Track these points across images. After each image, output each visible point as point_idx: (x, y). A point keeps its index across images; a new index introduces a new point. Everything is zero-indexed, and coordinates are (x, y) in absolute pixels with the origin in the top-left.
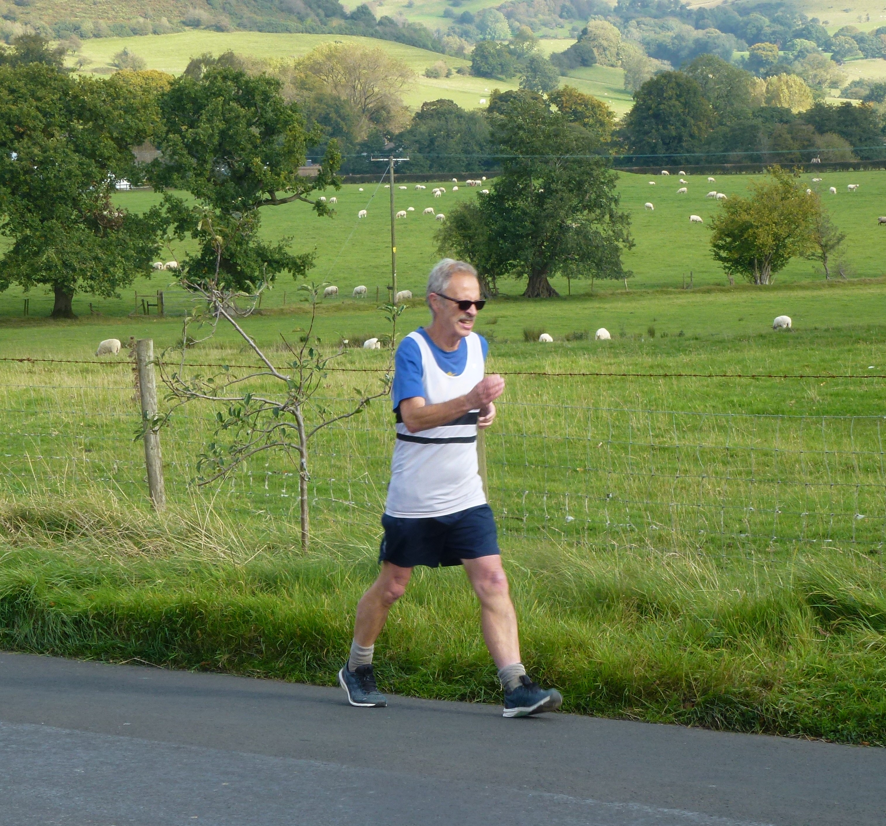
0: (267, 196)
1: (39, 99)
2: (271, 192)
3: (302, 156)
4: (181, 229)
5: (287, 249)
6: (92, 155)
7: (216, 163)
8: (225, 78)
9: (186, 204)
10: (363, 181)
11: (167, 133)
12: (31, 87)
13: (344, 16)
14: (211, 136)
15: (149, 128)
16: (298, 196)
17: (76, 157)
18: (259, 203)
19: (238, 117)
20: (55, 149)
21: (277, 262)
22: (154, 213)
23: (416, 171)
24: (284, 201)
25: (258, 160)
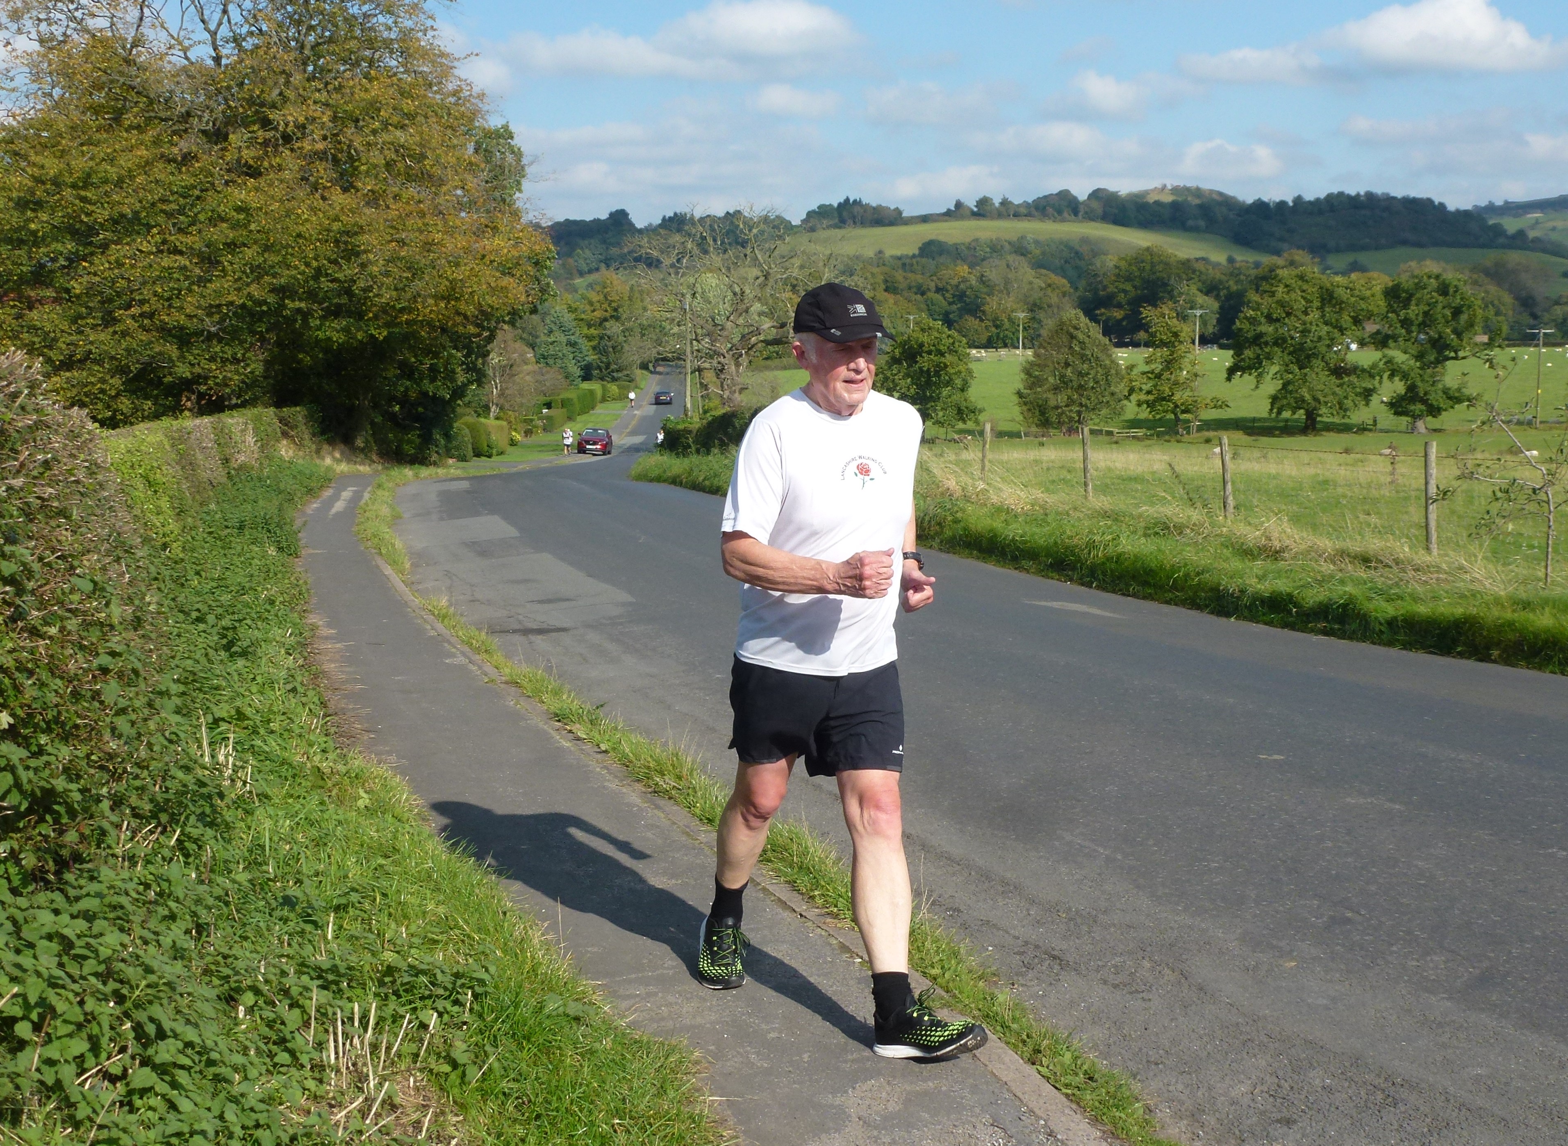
0: (1452, 354)
1: (1304, 291)
2: (1456, 352)
3: (1478, 328)
4: (1392, 376)
5: (1464, 390)
6: (1335, 327)
7: (1419, 332)
8: (1429, 277)
9: (1396, 360)
10: (1514, 346)
11: (1388, 312)
12: (1300, 283)
13: (1507, 237)
14: (1417, 315)
15: (1376, 310)
16: (1474, 355)
17: (1326, 328)
18: (1448, 358)
19: (1437, 302)
20: (1311, 323)
21: (1456, 398)
22: (1374, 366)
23: (1553, 340)
24: (1464, 358)
25: (1448, 331)
